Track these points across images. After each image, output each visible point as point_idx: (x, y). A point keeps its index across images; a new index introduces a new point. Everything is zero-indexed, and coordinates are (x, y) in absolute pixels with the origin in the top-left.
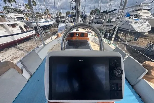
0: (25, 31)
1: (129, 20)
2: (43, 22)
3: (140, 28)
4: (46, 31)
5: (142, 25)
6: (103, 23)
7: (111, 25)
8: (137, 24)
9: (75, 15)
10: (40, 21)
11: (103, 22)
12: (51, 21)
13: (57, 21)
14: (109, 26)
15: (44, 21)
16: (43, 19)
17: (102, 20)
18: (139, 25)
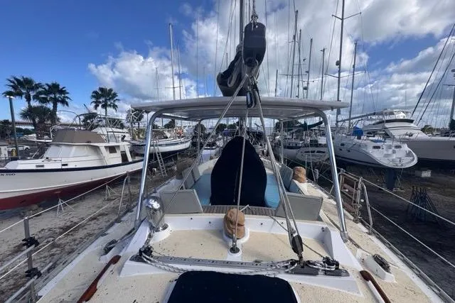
0: (130, 159)
1: (360, 141)
2: (167, 145)
3: (391, 158)
4: (169, 164)
5: (394, 152)
6: (300, 147)
7: (318, 152)
8: (380, 150)
9: (238, 132)
10: (160, 143)
11: (300, 145)
12: (183, 143)
13: (194, 144)
14: (316, 153)
15: (168, 142)
16: (167, 138)
17: (298, 141)
18: (385, 152)
